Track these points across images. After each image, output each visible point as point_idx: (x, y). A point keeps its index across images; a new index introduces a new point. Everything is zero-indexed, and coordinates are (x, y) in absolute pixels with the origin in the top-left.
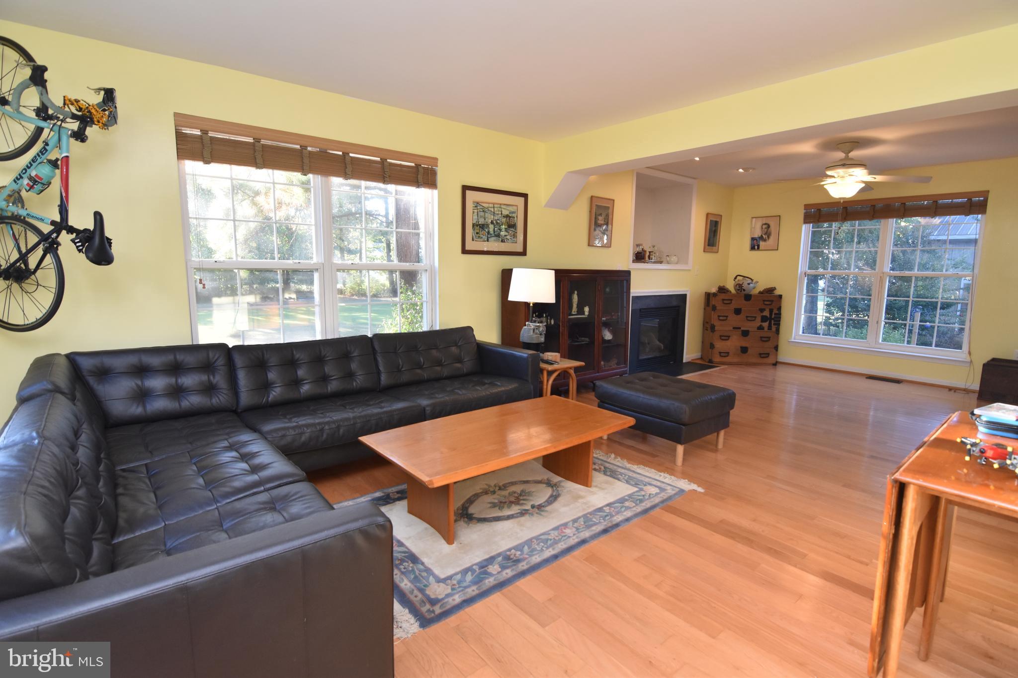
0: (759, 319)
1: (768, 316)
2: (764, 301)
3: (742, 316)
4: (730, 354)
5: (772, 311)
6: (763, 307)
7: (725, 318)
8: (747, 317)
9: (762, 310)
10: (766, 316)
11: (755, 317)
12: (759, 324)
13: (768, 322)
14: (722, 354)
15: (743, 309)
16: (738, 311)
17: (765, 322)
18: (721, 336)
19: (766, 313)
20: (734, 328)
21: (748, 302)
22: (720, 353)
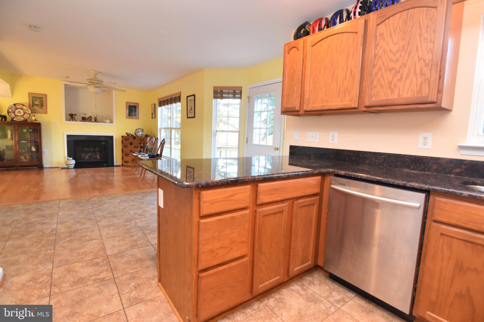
0: (139, 147)
1: (143, 146)
2: (140, 140)
3: (133, 146)
4: (129, 162)
5: (144, 144)
6: (141, 142)
7: (126, 146)
8: (135, 146)
9: (140, 144)
10: (142, 146)
11: (138, 146)
12: (139, 150)
13: (143, 149)
14: (126, 162)
15: (133, 143)
16: (131, 144)
17: (142, 148)
18: (125, 154)
19: (142, 145)
20: (130, 151)
21: (135, 140)
22: (125, 161)
